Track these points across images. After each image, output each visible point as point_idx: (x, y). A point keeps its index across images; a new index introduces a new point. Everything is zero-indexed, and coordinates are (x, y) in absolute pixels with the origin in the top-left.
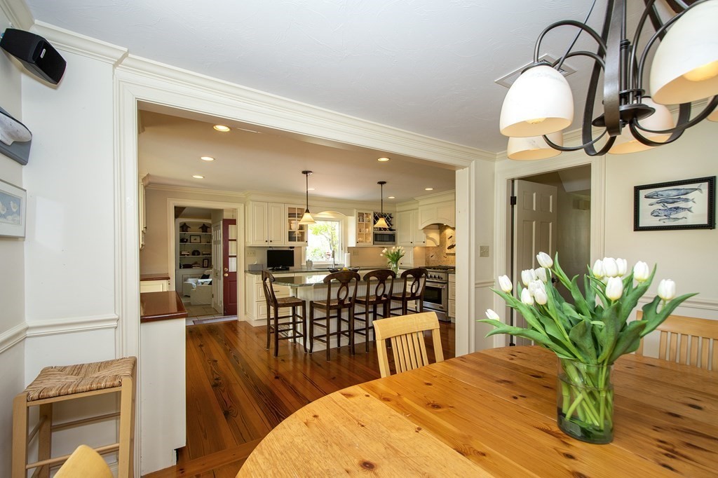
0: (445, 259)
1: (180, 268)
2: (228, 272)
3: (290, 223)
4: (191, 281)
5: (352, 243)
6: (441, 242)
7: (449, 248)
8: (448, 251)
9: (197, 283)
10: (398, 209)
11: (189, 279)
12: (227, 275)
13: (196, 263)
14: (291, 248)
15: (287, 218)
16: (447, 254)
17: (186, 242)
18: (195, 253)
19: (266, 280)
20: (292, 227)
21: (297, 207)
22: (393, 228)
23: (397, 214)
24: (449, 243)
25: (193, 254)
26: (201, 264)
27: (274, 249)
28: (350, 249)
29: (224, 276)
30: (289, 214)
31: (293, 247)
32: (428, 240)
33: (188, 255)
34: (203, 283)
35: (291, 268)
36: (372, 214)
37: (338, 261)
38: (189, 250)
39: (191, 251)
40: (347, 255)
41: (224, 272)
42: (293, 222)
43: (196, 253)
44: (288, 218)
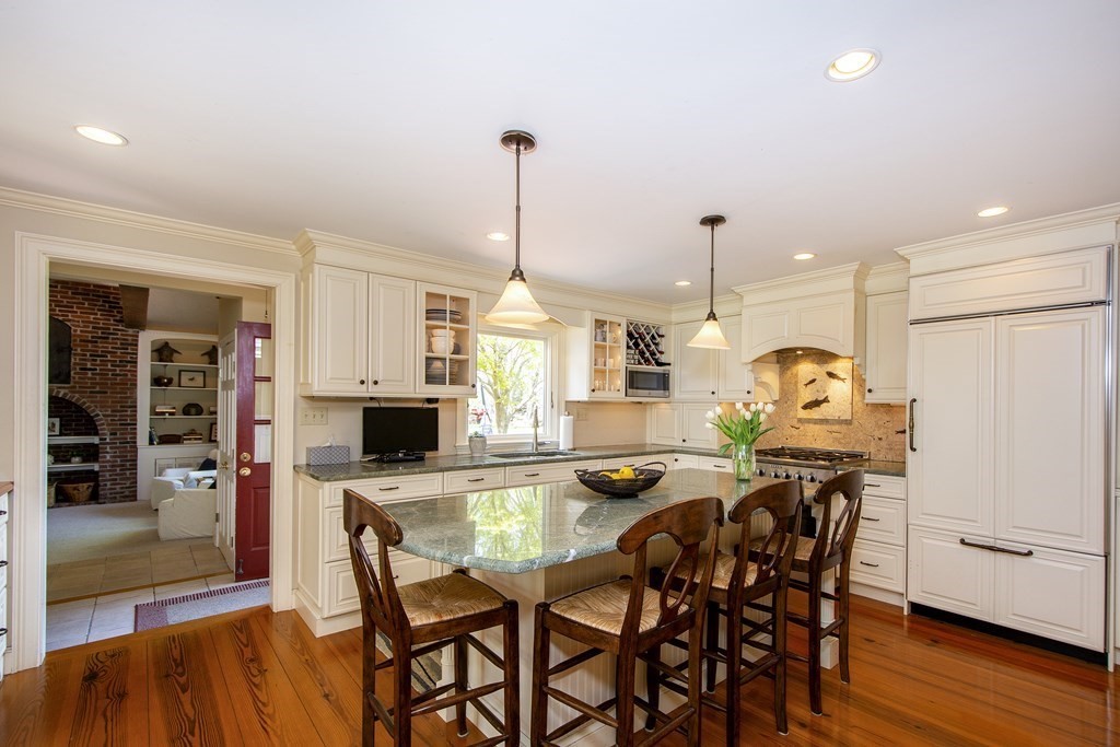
0: (795, 432)
1: (151, 443)
2: (250, 464)
3: (430, 336)
4: (173, 476)
5: (579, 390)
6: (783, 392)
7: (805, 407)
8: (803, 414)
9: (186, 481)
10: (675, 317)
11: (169, 471)
12: (246, 472)
13: (192, 432)
14: (429, 401)
15: (422, 322)
16: (800, 420)
17: (166, 385)
18: (191, 409)
19: (360, 529)
20: (434, 347)
21: (449, 292)
22: (663, 359)
23: (673, 327)
24: (807, 396)
25: (187, 411)
26: (206, 433)
27: (383, 405)
28: (573, 407)
29: (238, 474)
30: (428, 311)
31: (436, 400)
32: (759, 388)
33: (171, 414)
34: (199, 481)
35: (428, 454)
36: (624, 326)
37: (544, 434)
38: (176, 404)
39: (180, 404)
40: (564, 421)
41: (241, 465)
42: (437, 332)
43: (193, 410)
44: (424, 322)
